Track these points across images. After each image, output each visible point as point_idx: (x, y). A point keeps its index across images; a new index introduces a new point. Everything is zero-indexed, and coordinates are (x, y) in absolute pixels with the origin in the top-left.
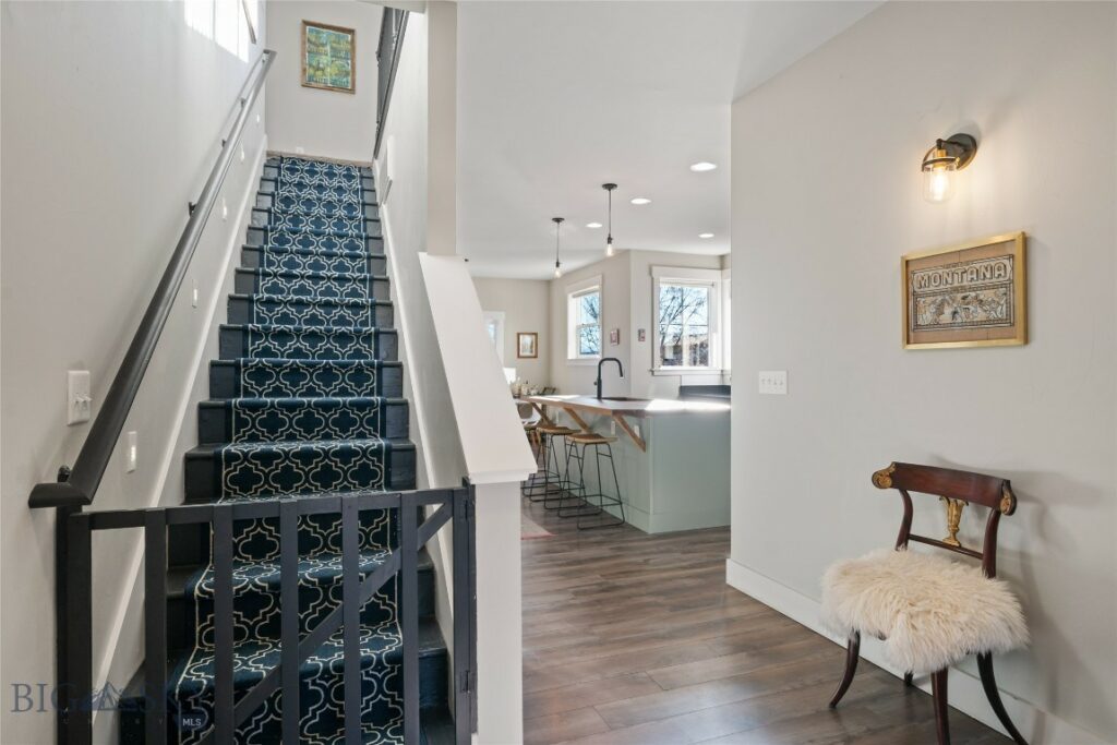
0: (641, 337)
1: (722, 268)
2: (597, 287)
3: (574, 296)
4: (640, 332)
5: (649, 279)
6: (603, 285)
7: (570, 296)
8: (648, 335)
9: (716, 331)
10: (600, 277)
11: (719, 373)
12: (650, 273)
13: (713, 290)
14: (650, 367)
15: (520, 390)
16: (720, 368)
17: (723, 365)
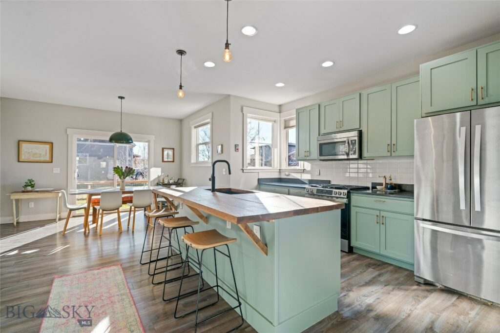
0: (236, 149)
1: (280, 112)
2: (209, 120)
3: (195, 127)
4: (236, 146)
5: (241, 114)
6: (212, 119)
7: (193, 127)
8: (240, 148)
9: (277, 147)
10: (211, 114)
11: (278, 171)
12: (242, 111)
13: (275, 124)
14: (242, 168)
15: (163, 180)
16: (279, 168)
17: (280, 165)
